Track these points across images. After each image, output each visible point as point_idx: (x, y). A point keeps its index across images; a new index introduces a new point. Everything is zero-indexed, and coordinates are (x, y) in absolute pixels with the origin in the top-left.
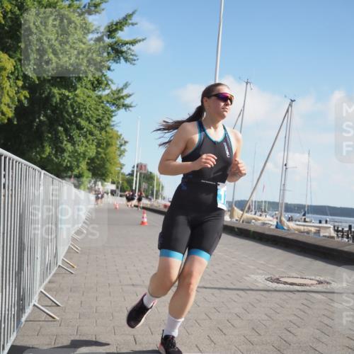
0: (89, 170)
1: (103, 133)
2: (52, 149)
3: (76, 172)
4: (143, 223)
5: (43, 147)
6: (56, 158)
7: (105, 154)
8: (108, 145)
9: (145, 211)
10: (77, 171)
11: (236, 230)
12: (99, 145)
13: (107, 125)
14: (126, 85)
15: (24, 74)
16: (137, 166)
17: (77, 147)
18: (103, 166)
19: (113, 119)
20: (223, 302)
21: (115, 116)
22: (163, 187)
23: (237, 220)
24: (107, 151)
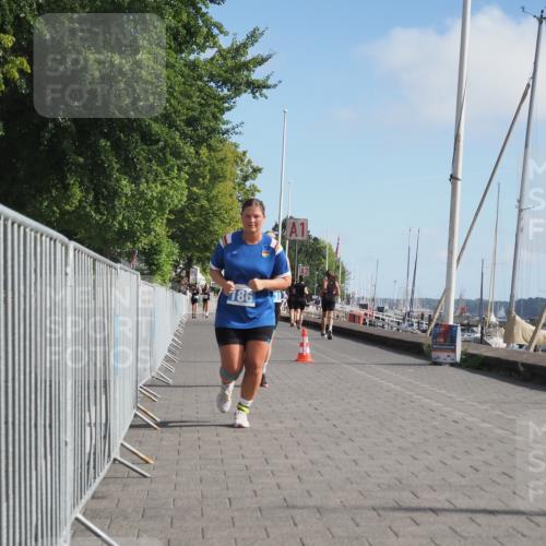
0: (172, 237)
1: (204, 151)
2: (87, 191)
3: (144, 242)
4: (301, 357)
5: (66, 187)
6: (98, 211)
7: (209, 201)
8: (216, 177)
9: (306, 330)
10: (146, 241)
11: (522, 369)
12: (193, 179)
13: (213, 131)
14: (253, 37)
15: (17, 17)
16: (284, 226)
17: (143, 186)
18: (205, 227)
19: (226, 116)
20: (495, 538)
21: (229, 109)
22: (343, 273)
23: (521, 346)
24: (214, 193)
